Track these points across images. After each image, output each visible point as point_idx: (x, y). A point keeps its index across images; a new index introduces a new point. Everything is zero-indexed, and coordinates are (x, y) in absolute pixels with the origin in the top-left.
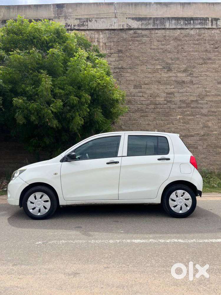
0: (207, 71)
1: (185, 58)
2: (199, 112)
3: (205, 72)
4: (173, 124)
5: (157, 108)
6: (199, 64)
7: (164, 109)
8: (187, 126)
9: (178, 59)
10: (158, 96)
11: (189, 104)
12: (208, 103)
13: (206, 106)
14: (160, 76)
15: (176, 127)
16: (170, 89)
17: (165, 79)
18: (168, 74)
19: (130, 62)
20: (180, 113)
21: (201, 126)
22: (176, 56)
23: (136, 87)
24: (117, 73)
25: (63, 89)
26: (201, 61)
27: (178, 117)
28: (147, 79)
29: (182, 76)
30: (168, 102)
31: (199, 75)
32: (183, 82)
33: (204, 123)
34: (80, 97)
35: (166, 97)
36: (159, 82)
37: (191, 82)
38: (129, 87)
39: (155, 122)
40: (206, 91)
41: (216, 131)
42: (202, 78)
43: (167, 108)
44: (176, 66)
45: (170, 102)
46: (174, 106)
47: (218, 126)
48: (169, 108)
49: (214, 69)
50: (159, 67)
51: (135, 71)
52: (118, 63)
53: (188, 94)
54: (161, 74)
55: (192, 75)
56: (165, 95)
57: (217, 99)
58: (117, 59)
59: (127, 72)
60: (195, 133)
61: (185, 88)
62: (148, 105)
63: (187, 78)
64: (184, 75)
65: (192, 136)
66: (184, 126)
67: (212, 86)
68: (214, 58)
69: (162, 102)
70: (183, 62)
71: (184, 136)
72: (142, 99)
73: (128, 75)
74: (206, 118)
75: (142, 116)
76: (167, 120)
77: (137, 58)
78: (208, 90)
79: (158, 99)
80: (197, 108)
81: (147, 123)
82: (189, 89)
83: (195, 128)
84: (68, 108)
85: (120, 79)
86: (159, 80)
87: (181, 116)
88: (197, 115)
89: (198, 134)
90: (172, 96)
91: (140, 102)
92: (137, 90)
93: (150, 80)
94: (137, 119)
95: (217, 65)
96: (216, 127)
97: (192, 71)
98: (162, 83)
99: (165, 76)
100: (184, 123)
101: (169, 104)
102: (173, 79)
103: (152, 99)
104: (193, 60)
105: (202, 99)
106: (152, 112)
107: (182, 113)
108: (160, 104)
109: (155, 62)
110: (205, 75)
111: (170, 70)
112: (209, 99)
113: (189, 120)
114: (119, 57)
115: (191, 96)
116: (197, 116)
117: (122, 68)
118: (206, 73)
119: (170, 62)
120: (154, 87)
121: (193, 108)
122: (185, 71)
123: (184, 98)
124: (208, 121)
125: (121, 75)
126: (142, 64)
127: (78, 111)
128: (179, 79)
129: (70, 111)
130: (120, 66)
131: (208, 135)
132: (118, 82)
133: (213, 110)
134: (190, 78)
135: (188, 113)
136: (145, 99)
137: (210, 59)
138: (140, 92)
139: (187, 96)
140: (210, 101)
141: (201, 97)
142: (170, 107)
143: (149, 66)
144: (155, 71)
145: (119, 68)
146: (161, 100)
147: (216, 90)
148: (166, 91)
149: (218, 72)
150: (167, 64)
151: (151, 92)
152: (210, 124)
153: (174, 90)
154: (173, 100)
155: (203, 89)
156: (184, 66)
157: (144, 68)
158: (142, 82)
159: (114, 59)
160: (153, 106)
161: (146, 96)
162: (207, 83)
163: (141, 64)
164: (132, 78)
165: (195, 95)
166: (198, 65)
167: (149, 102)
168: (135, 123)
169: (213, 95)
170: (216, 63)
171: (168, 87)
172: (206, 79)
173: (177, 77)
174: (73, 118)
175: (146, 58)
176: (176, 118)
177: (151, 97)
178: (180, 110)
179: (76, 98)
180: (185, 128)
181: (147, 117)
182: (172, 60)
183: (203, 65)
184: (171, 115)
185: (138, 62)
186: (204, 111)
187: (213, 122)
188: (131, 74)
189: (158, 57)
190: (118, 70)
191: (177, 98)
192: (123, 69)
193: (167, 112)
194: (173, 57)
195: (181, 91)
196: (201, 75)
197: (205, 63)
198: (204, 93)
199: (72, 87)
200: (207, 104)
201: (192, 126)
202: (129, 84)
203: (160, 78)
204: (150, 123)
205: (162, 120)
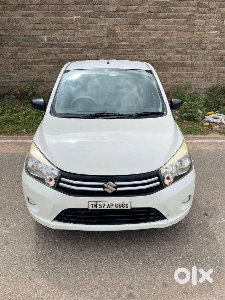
2: (104, 10)
4: (68, 29)
7: (55, 5)
8: (87, 32)
15: (72, 34)
21: (106, 32)
27: (75, 18)
33: (110, 28)
39: (42, 25)
41: (125, 41)
47: (128, 33)
48: (62, 3)
60: (98, 43)
65: (93, 47)
66: (83, 31)
71: (82, 47)
74: (113, 20)
75: (24, 16)
76: (59, 23)
81: (32, 26)
83: (97, 35)
87: (79, 17)
88: (100, 15)
89: (101, 45)
94: (19, 20)
96: (125, 35)
100: (83, 27)
106: (38, 10)
107: (80, 12)
113: (90, 23)
116: (101, 17)
124: (115, 25)
131: (115, 46)
133: (123, 7)
135: (88, 13)
168: (16, 26)
176: (71, 20)
178: (77, 7)
180: (83, 35)
181: (32, 17)
186: (111, 9)
187: (122, 27)
193: (59, 9)
204: (37, 26)
205: (53, 22)
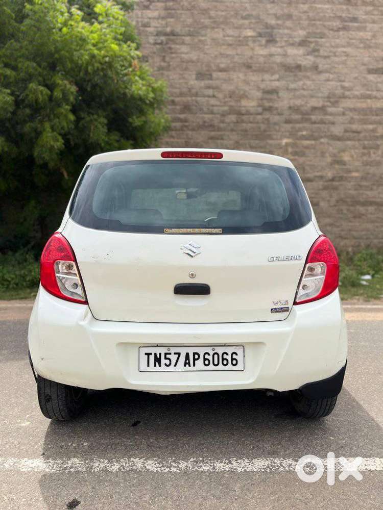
0: (349, 45)
1: (304, 17)
3: (344, 47)
5: (243, 121)
6: (332, 30)
9: (289, 17)
10: (244, 96)
11: (307, 114)
12: (347, 113)
13: (340, 119)
14: (249, 53)
16: (271, 81)
17: (262, 60)
18: (268, 50)
19: (189, 21)
20: (288, 134)
22: (286, 11)
23: (200, 76)
24: (161, 44)
25: (14, 68)
26: (337, 24)
28: (224, 60)
29: (296, 54)
30: (265, 109)
31: (331, 54)
32: (299, 67)
34: (51, 87)
35: (262, 99)
36: (249, 67)
37: (315, 68)
38: (186, 76)
40: (343, 87)
42: (336, 59)
43: (263, 123)
44: (286, 31)
45: (270, 109)
46: (276, 118)
49: (361, 42)
50: (250, 33)
51: (200, 41)
52: (164, 22)
53: (305, 93)
54: (253, 49)
55: (316, 54)
56: (259, 94)
57: (364, 105)
58: (163, 13)
59: (183, 43)
61: (300, 80)
62: (223, 115)
63: (306, 59)
64: (301, 51)
67: (356, 78)
68: (364, 17)
69: (252, 110)
70: (299, 23)
72: (213, 101)
73: (184, 49)
77: (205, 12)
78: (346, 84)
79: (244, 103)
80: (322, 122)
82: (309, 83)
84: (28, 111)
85: (167, 59)
86: (250, 61)
90: (274, 96)
91: (208, 109)
92: (203, 84)
93: (229, 62)
95: (370, 34)
97: (316, 42)
98: (254, 68)
99: (261, 52)
101: (267, 115)
102: (278, 59)
103: (233, 104)
104: (319, 20)
105: (335, 104)
108: (248, 113)
109: (241, 22)
110: (343, 54)
111: (271, 41)
112: (348, 104)
114: (166, 9)
115: (312, 97)
117: (172, 33)
118: (344, 50)
119: (273, 22)
120: (238, 76)
121: (315, 123)
122: (303, 43)
123: (298, 102)
125: (170, 48)
126: (215, 26)
127: (50, 120)
128: (289, 61)
129: (31, 118)
130: (168, 30)
132: (163, 64)
134: (311, 58)
136: (218, 103)
137: (354, 19)
138: (209, 87)
139: (304, 96)
140: (351, 110)
141: (334, 99)
142: (268, 120)
143: (230, 32)
144: (242, 42)
145: (166, 34)
146: (249, 104)
147: (364, 85)
148: (262, 86)
149: (370, 47)
150: (267, 26)
151: (232, 88)
152: (346, 157)
153: (277, 84)
154: (276, 105)
155: (339, 84)
156: (302, 33)
157: (219, 34)
158: (212, 65)
159: (156, 14)
160: (233, 118)
161: (220, 96)
162: (346, 71)
163: (213, 25)
164: (194, 56)
165: (320, 95)
166: (331, 32)
167: (226, 108)
169: (356, 97)
170: (368, 29)
171: (267, 77)
172: (344, 63)
173: (285, 55)
174: (38, 134)
175: (223, 13)
177: (230, 97)
179: (41, 88)
182: (277, 18)
183: (341, 33)
184: (270, 137)
185: (207, 22)
188: (193, 47)
189: (248, 11)
190: (163, 38)
191: (284, 102)
192: (174, 35)
194: (279, 12)
195: (292, 86)
196: (335, 53)
197: (345, 28)
198: (339, 92)
199: (35, 65)
200: (344, 114)
201: (311, 161)
202: (186, 69)
203: (251, 58)
